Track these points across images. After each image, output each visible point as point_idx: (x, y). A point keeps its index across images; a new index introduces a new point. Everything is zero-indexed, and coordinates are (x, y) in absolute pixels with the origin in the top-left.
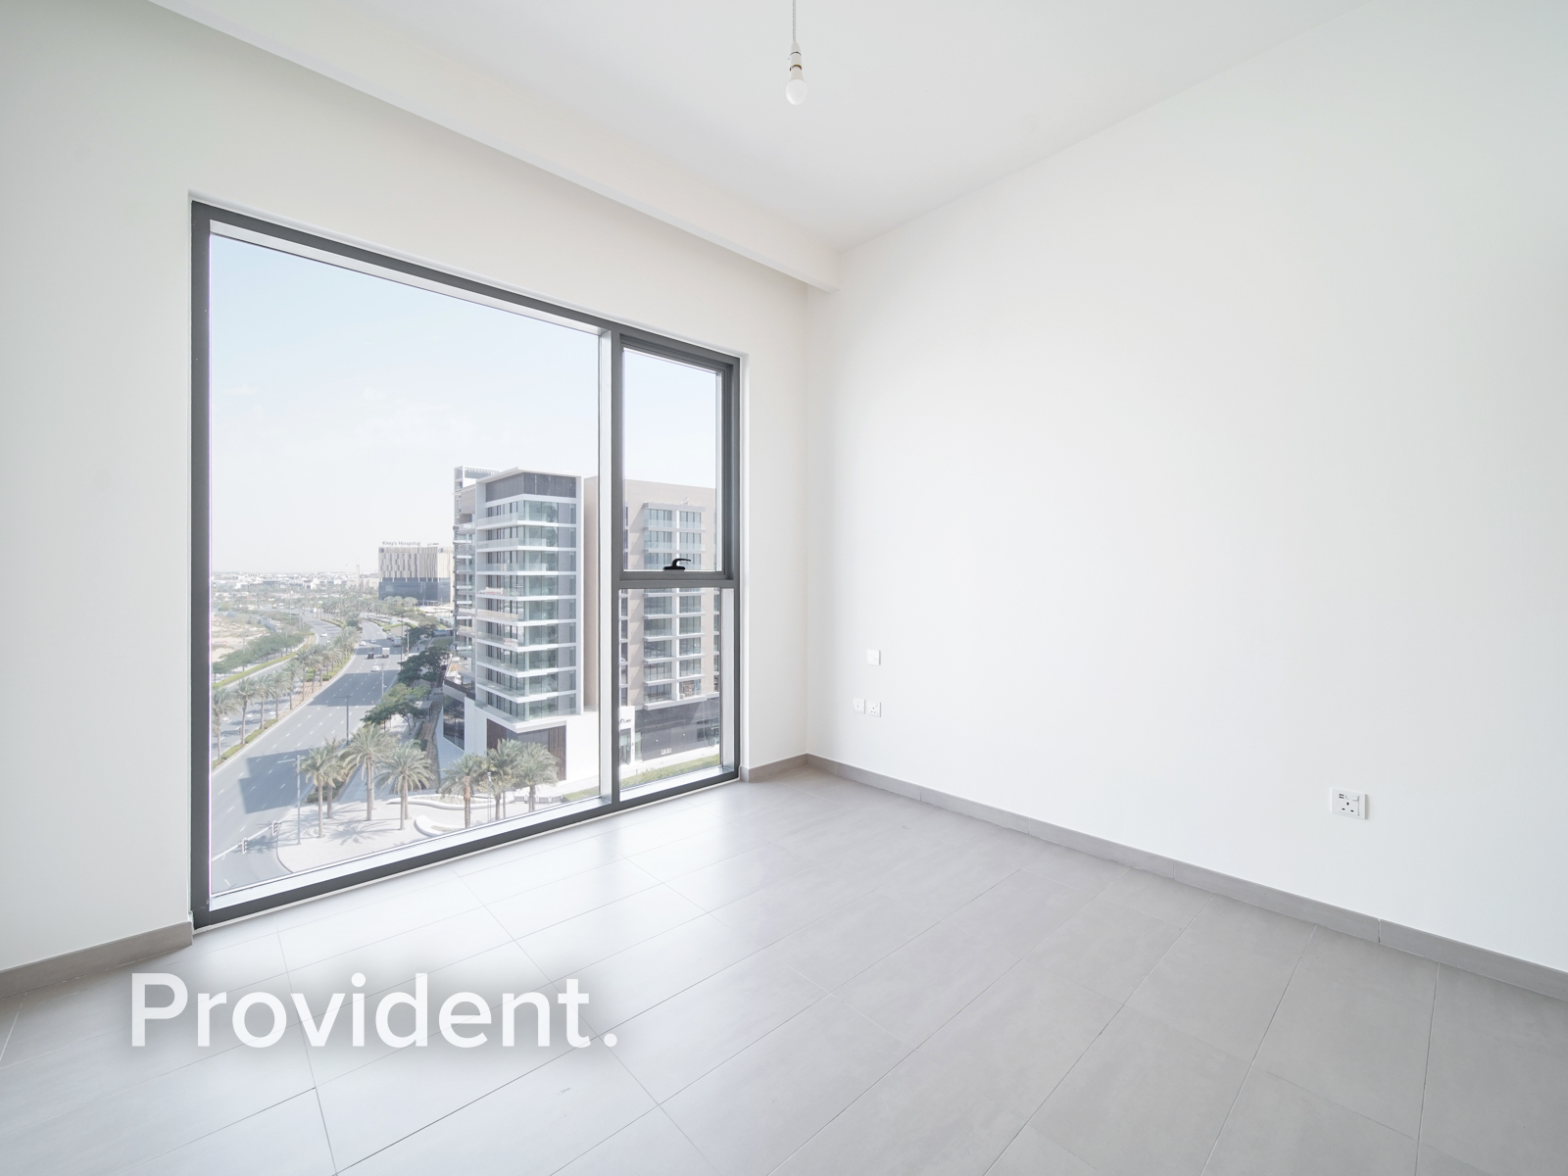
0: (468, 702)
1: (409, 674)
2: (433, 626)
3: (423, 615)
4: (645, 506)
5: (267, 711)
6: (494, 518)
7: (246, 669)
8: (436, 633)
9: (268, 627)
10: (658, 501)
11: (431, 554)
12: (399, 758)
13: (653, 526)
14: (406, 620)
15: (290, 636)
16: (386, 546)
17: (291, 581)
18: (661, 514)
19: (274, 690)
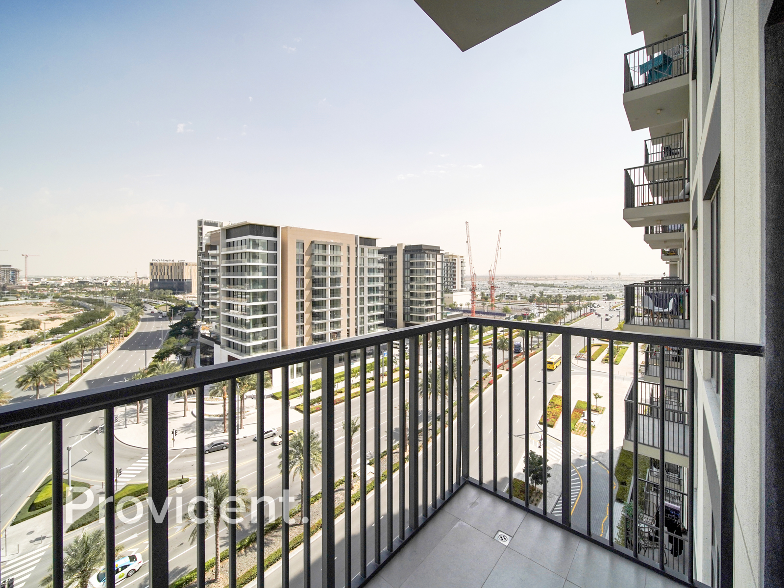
0: (216, 346)
1: (175, 332)
2: (184, 306)
3: (177, 299)
4: (312, 242)
5: (94, 354)
6: (232, 248)
7: (76, 331)
8: (187, 309)
9: (85, 308)
10: (319, 240)
11: (180, 266)
13: (316, 252)
14: (168, 302)
15: (99, 312)
16: (154, 262)
17: (95, 281)
18: (320, 246)
19: (99, 342)
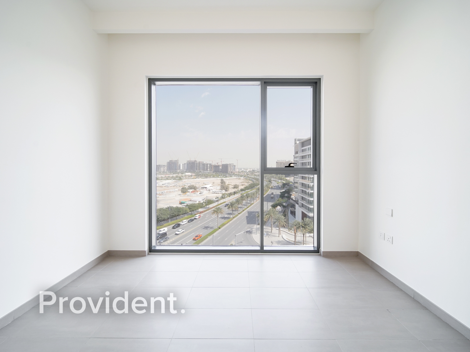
0: (296, 205)
1: (282, 196)
2: (289, 183)
3: (286, 180)
5: (252, 201)
8: (290, 185)
12: (278, 218)
14: (282, 181)
15: (257, 184)
17: (258, 170)
19: (252, 196)
